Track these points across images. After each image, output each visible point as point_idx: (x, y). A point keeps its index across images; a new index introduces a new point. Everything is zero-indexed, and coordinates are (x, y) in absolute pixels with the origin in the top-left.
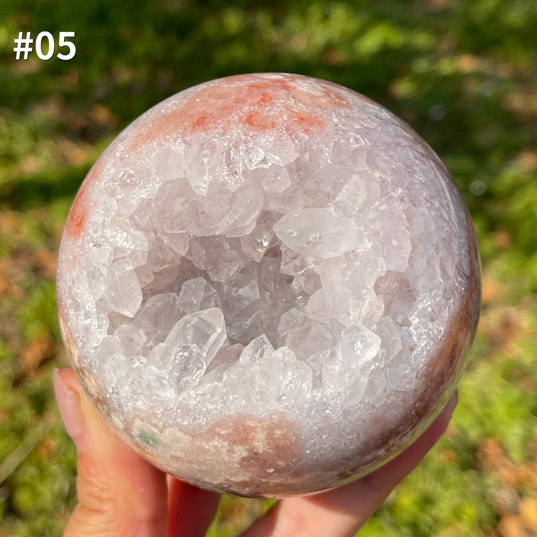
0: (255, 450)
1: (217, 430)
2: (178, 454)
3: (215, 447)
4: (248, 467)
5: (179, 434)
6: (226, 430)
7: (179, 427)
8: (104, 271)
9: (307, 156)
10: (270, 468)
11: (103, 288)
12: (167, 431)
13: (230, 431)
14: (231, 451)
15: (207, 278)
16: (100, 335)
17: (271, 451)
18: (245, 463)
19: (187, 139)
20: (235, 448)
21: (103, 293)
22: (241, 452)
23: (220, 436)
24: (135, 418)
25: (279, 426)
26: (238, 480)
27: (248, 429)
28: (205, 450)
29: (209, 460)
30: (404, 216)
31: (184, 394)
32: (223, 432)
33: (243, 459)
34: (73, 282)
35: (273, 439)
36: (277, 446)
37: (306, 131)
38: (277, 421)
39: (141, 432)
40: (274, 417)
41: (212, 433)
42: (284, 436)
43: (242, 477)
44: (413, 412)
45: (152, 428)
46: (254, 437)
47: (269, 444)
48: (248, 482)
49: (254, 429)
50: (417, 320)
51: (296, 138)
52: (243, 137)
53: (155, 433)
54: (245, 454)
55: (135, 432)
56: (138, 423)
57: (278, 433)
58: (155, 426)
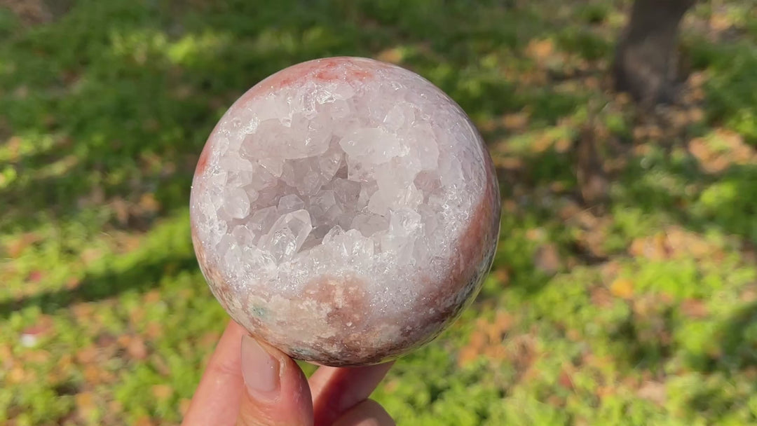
0: (336, 306)
1: (308, 291)
2: (283, 319)
3: (307, 306)
4: (332, 322)
5: (281, 299)
6: (314, 290)
7: (281, 294)
8: (222, 189)
9: (361, 95)
10: (349, 321)
11: (222, 200)
12: (273, 299)
13: (318, 291)
14: (319, 308)
15: (297, 192)
16: (220, 235)
17: (348, 306)
18: (330, 319)
19: (277, 92)
20: (322, 305)
21: (222, 204)
22: (327, 308)
23: (310, 296)
24: (249, 293)
25: (351, 284)
26: (327, 337)
27: (330, 288)
28: (300, 310)
29: (305, 319)
30: (433, 134)
31: (282, 265)
32: (311, 293)
33: (329, 315)
34: (201, 203)
35: (349, 295)
36: (352, 301)
37: (361, 80)
38: (350, 279)
39: (254, 306)
40: (348, 276)
41: (304, 294)
42: (357, 292)
43: (330, 333)
44: (451, 277)
45: (262, 299)
46: (334, 294)
47: (345, 300)
48: (334, 338)
49: (334, 287)
50: (448, 207)
51: (354, 84)
52: (316, 86)
53: (264, 303)
54: (329, 310)
55: (250, 307)
56: (252, 297)
57: (352, 289)
58: (263, 296)
